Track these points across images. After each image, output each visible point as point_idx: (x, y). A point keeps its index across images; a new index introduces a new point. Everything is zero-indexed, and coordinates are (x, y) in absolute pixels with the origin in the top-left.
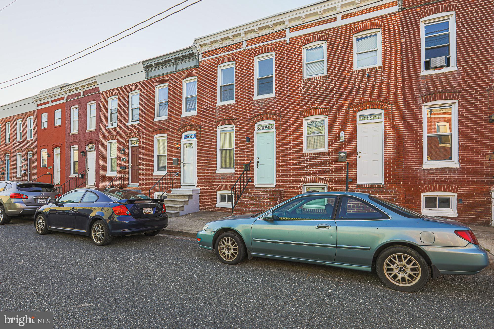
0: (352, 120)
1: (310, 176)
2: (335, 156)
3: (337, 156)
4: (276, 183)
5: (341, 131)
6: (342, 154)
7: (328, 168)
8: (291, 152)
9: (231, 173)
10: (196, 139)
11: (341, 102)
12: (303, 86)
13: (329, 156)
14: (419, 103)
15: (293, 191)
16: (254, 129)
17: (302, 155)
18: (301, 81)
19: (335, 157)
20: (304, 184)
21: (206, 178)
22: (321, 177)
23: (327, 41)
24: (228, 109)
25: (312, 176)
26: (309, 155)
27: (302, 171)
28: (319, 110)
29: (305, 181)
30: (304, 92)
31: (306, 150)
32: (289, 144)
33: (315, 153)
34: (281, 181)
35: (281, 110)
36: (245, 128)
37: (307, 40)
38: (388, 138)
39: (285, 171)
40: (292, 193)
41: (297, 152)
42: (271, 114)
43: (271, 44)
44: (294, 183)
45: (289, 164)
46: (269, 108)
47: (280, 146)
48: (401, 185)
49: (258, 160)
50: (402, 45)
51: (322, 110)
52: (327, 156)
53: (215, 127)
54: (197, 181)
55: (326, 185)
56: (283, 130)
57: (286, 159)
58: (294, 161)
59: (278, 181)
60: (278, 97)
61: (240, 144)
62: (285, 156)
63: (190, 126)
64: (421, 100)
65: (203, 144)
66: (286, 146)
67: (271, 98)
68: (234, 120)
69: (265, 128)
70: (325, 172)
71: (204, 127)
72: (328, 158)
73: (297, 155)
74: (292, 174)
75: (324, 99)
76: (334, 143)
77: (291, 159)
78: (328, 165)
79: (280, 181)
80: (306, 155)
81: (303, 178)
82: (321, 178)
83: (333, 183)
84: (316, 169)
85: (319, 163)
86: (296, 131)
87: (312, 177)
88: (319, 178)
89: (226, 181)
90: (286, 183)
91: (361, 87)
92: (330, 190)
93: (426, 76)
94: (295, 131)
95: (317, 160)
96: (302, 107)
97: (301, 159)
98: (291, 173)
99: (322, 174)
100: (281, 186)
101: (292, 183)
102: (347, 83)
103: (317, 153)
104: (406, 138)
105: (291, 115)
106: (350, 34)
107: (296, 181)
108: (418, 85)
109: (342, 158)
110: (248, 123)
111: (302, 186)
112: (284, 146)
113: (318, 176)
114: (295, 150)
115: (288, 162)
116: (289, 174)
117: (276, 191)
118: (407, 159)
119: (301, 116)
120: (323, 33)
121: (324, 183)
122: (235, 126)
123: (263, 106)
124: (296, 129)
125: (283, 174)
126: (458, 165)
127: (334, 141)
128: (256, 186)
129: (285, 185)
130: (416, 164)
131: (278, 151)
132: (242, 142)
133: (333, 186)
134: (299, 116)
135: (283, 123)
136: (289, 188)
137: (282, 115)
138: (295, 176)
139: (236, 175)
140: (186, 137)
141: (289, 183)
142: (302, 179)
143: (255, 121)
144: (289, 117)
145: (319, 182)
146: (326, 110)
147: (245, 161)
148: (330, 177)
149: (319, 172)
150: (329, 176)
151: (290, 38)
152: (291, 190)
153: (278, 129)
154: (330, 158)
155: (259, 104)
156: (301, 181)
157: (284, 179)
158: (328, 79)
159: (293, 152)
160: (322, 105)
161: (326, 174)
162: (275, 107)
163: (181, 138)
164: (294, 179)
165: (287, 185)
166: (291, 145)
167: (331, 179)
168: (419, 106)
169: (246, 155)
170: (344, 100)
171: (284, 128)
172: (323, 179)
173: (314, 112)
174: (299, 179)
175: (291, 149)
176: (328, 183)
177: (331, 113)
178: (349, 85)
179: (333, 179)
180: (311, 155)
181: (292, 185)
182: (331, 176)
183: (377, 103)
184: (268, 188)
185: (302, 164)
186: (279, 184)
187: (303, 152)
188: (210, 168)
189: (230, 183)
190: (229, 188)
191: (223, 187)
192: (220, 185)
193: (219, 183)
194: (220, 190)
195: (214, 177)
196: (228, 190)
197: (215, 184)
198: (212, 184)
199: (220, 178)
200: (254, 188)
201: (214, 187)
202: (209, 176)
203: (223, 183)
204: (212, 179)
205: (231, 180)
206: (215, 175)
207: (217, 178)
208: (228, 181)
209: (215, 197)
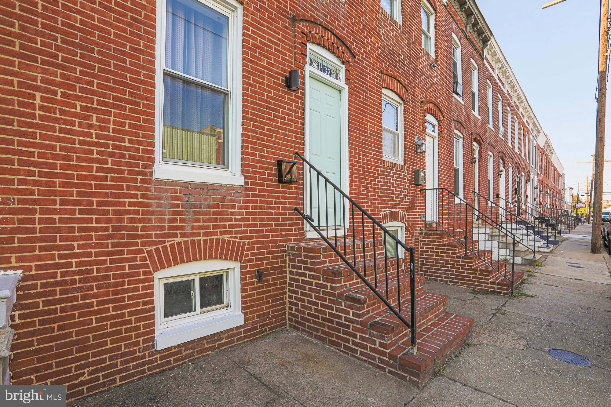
0: (423, 123)
2: (411, 174)
5: (416, 135)
9: (226, 188)
14: (453, 127)
17: (382, 164)
19: (412, 178)
20: (384, 223)
22: (400, 211)
27: (382, 197)
28: (398, 84)
29: (386, 219)
41: (376, 155)
51: (401, 87)
52: (405, 173)
55: (403, 224)
59: (350, 219)
64: (453, 124)
69: (325, 70)
73: (376, 163)
74: (370, 203)
80: (386, 165)
83: (410, 221)
84: (396, 194)
87: (392, 210)
90: (361, 223)
92: (407, 234)
95: (397, 177)
98: (368, 199)
99: (401, 205)
100: (355, 231)
108: (452, 106)
109: (421, 179)
110: (287, 27)
113: (398, 208)
116: (366, 203)
119: (381, 81)
125: (358, 202)
128: (307, 236)
130: (452, 198)
134: (378, 79)
138: (374, 207)
139: (248, 195)
141: (367, 223)
142: (383, 214)
144: (365, 72)
145: (398, 221)
148: (408, 212)
149: (398, 201)
156: (381, 219)
157: (359, 215)
161: (405, 205)
171: (358, 92)
172: (402, 213)
173: (393, 84)
174: (379, 214)
176: (406, 221)
179: (410, 215)
182: (409, 209)
185: (382, 182)
187: (382, 157)
188: (115, 147)
189: (224, 226)
190: (222, 249)
191: (193, 247)
192: (179, 240)
193: (170, 228)
194: (176, 264)
195: (143, 196)
196: (216, 258)
197: (150, 236)
198: (130, 236)
199: (177, 206)
200: (303, 240)
201: (141, 251)
202: (105, 195)
203: (193, 228)
204: (128, 212)
205: (232, 213)
206: (147, 189)
207: (159, 206)
208: (216, 220)
209: (145, 304)
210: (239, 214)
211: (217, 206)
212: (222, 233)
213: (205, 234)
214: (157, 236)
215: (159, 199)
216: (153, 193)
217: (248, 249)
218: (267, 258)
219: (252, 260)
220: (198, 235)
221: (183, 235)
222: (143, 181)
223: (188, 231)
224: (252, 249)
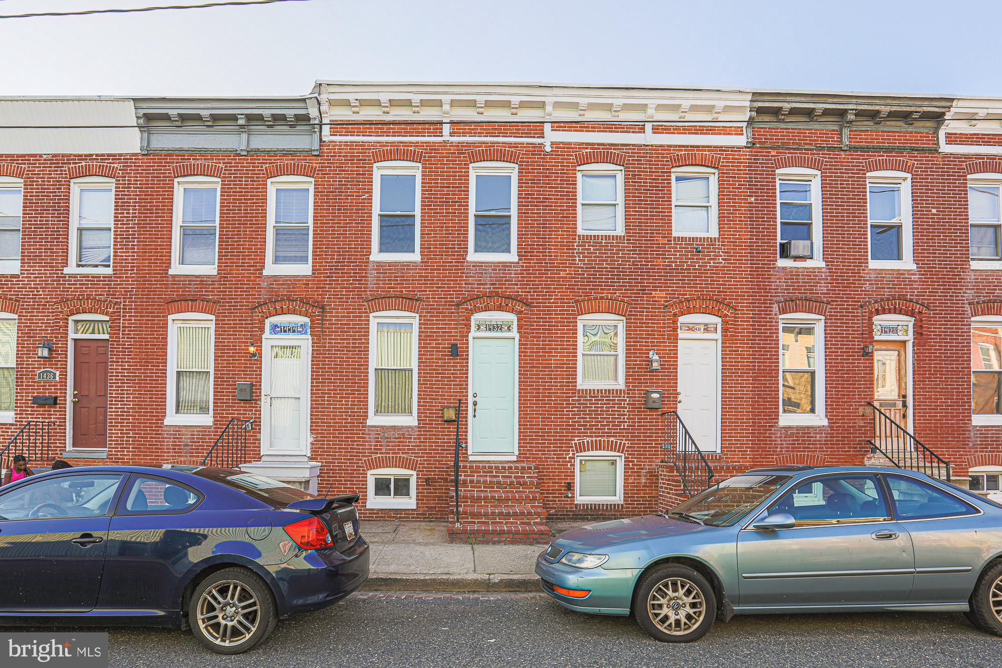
0: (670, 331)
1: (592, 437)
2: (639, 397)
3: (643, 397)
4: (519, 450)
5: (650, 350)
6: (655, 396)
7: (626, 422)
8: (552, 386)
9: (408, 427)
10: (310, 337)
11: (651, 294)
12: (579, 249)
13: (627, 397)
14: (774, 313)
15: (555, 468)
16: (468, 326)
17: (575, 393)
18: (575, 239)
19: (639, 401)
20: (577, 452)
21: (338, 437)
22: (612, 439)
23: (626, 168)
24: (402, 273)
25: (596, 436)
26: (590, 393)
27: (575, 426)
28: (609, 302)
29: (581, 448)
30: (579, 260)
31: (582, 383)
32: (548, 368)
33: (602, 390)
34: (530, 447)
35: (530, 292)
36: (446, 324)
37: (587, 155)
38: (728, 369)
39: (539, 425)
40: (554, 472)
41: (565, 386)
42: (509, 297)
43: (510, 145)
44: (557, 451)
45: (547, 411)
46: (505, 284)
47: (527, 371)
48: (748, 455)
49: (475, 399)
50: (750, 207)
51: (616, 303)
52: (624, 397)
53: (366, 313)
54: (312, 444)
55: (620, 454)
56: (534, 337)
57: (541, 400)
58: (558, 404)
59: (522, 447)
60: (524, 263)
61: (433, 359)
62: (539, 393)
63: (293, 301)
64: (777, 309)
65: (328, 350)
66: (542, 371)
67: (509, 263)
68: (417, 300)
69: (494, 328)
70: (620, 429)
71: (334, 309)
72: (626, 400)
73: (564, 393)
74: (554, 432)
75: (620, 282)
76: (637, 372)
77: (552, 400)
78: (626, 415)
79: (526, 447)
80: (583, 393)
81: (576, 442)
82: (612, 441)
83: (636, 451)
84: (603, 422)
85: (609, 411)
86: (564, 341)
87: (594, 439)
88: (608, 441)
89: (395, 446)
90: (540, 451)
91: (686, 269)
92: (629, 465)
93: (784, 268)
94: (561, 341)
95: (605, 404)
96: (575, 292)
97: (573, 400)
98: (551, 429)
99: (614, 433)
100: (529, 458)
101: (554, 451)
102: (662, 258)
103: (605, 390)
104: (755, 373)
105: (552, 307)
106: (668, 165)
107: (562, 447)
108: (772, 282)
109: (654, 402)
110: (452, 313)
111: (574, 458)
112: (536, 371)
113: (608, 436)
114: (560, 382)
115: (545, 407)
116: (548, 432)
117: (517, 468)
118: (757, 409)
119: (575, 311)
120: (619, 149)
121: (618, 452)
122: (420, 316)
123: (490, 277)
124: (564, 337)
125: (534, 432)
126: (825, 422)
127: (638, 368)
128: (471, 458)
129: (538, 454)
130: (769, 419)
131: (523, 382)
132: (436, 355)
133: (636, 458)
134: (569, 311)
135: (535, 322)
136: (547, 462)
137: (533, 303)
138: (559, 436)
139: (420, 431)
140: (275, 328)
141: (548, 451)
142: (575, 444)
143: (471, 310)
144: (548, 311)
145: (608, 450)
146: (624, 305)
147: (446, 399)
148: (629, 440)
149: (608, 429)
150: (628, 436)
151: (552, 143)
152: (552, 465)
153: (525, 333)
154: (629, 401)
155: (479, 273)
156: (572, 447)
157: (536, 443)
158: (628, 243)
159: (557, 386)
160: (615, 293)
161: (623, 433)
162: (517, 285)
163: (262, 330)
164: (557, 443)
165: (542, 454)
166: (553, 371)
167: (631, 444)
168: (774, 318)
169: (446, 385)
170: (656, 290)
171: (536, 333)
172: (616, 442)
173: (599, 306)
174: (569, 443)
175: (551, 378)
176: (626, 451)
177: (631, 311)
178: (665, 262)
179: (635, 444)
180: (594, 393)
181: (554, 454)
182: (631, 436)
183: (713, 303)
184: (501, 462)
185: (574, 411)
186: (526, 454)
187: (576, 386)
188: (351, 412)
189: (405, 449)
190: (403, 462)
191: (386, 460)
192: (379, 455)
193: (375, 449)
194: (377, 468)
195: (363, 434)
196: (399, 467)
197: (365, 453)
198: (357, 452)
199: (378, 438)
200: (467, 461)
201: (361, 460)
202: (347, 434)
203: (386, 449)
204: (356, 441)
205: (409, 442)
206: (364, 430)
207: (370, 438)
208: (399, 446)
209: (362, 485)
210: (414, 442)
211: (400, 438)
212: (403, 453)
213: (393, 453)
214: (368, 453)
215: (369, 434)
216: (367, 432)
217: (420, 464)
218: (435, 471)
219: (423, 471)
220: (389, 453)
221: (381, 453)
222: (363, 427)
223: (384, 451)
224: (424, 464)
